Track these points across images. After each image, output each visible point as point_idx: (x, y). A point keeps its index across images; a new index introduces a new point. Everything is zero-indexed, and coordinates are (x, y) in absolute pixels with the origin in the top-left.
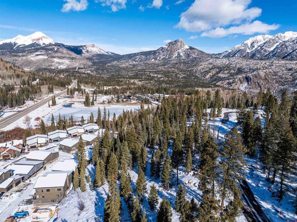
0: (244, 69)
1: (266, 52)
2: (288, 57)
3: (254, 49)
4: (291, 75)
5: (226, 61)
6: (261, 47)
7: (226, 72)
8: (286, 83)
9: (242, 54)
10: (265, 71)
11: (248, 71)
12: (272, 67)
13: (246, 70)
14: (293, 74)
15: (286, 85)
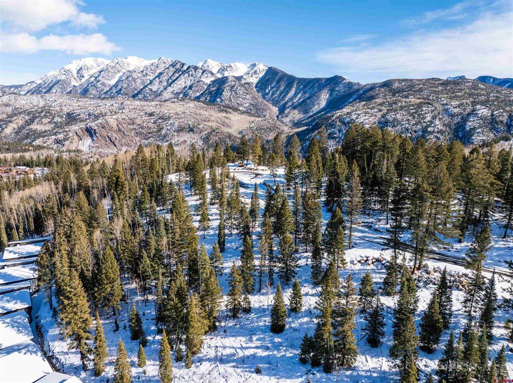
0: (79, 115)
1: (106, 86)
2: (140, 96)
3: (83, 80)
4: (155, 123)
5: (37, 101)
6: (96, 78)
7: (45, 121)
8: (150, 136)
9: (63, 89)
10: (115, 117)
11: (87, 117)
12: (124, 111)
13: (82, 116)
14: (156, 120)
15: (151, 139)
